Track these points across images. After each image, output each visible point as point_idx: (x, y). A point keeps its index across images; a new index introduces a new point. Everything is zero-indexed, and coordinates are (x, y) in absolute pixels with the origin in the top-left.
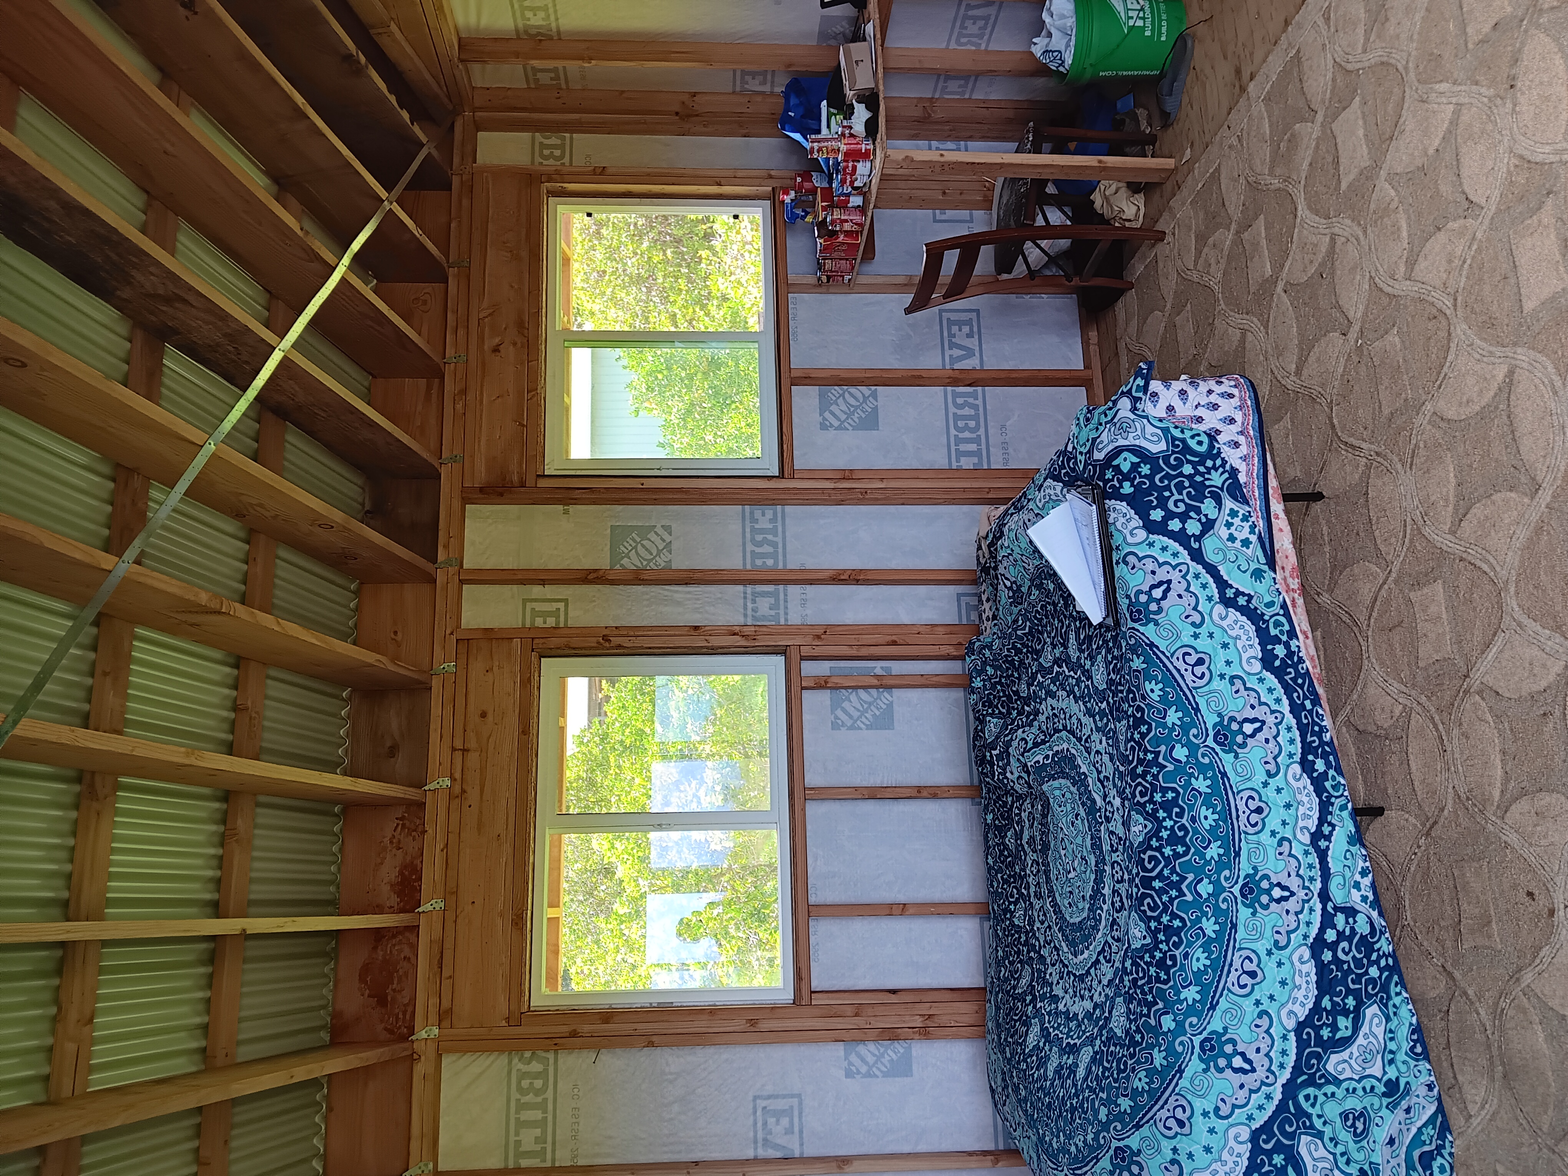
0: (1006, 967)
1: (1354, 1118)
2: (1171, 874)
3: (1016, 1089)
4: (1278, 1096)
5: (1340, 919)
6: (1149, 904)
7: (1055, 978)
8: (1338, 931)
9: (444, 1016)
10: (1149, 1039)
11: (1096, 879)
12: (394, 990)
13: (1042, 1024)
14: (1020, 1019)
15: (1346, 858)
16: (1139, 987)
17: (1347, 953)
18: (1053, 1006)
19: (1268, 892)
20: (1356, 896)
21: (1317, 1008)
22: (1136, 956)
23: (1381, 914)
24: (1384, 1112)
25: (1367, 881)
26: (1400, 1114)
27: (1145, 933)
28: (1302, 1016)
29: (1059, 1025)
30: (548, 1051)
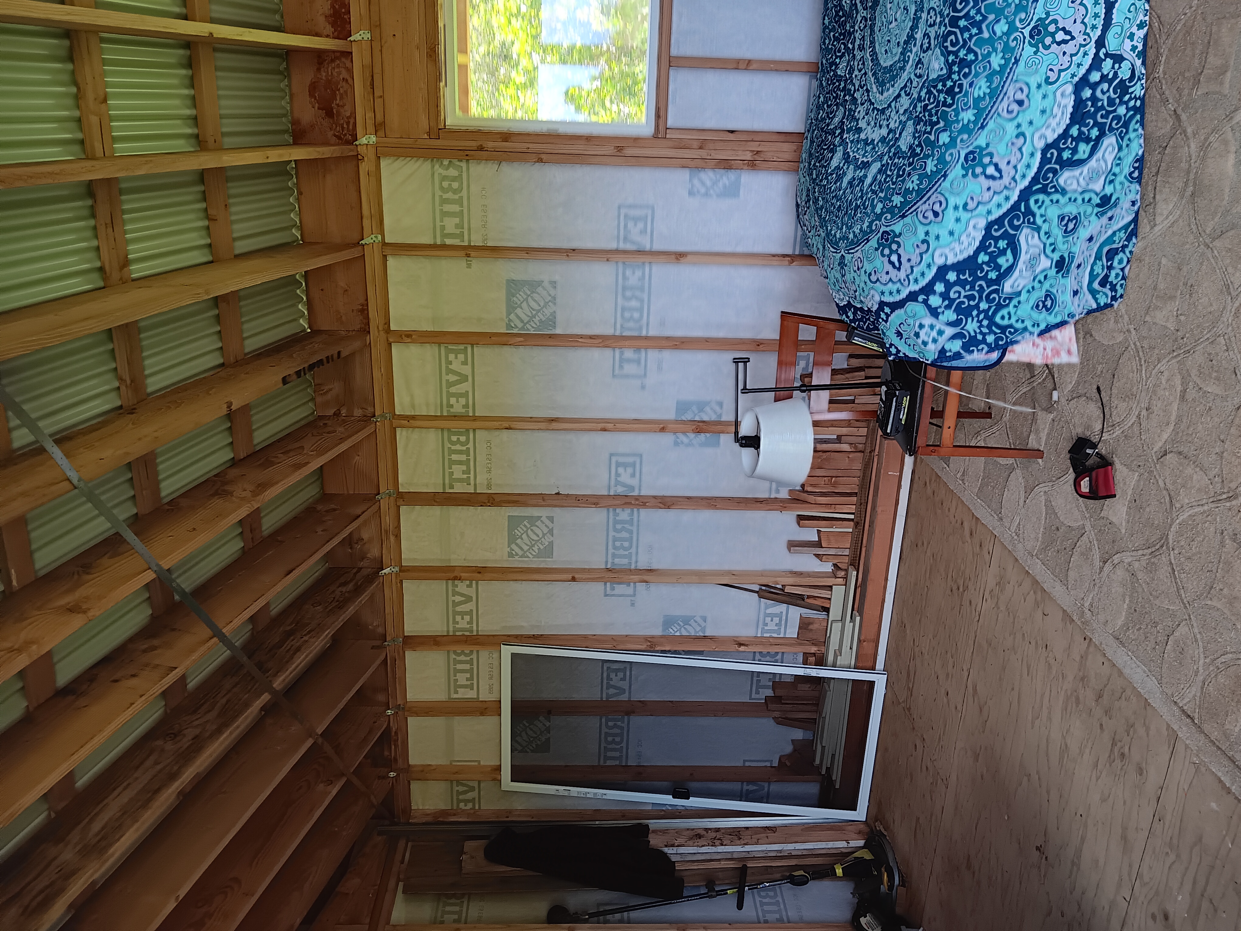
0: (824, 110)
1: (1069, 220)
2: (976, 14)
3: (816, 200)
4: (1014, 197)
5: (1108, 64)
6: (951, 40)
7: (862, 114)
8: (1102, 74)
9: (379, 127)
10: (927, 151)
11: (912, 26)
12: (338, 105)
13: (845, 149)
14: (828, 148)
15: (1129, 11)
16: (928, 111)
17: (1105, 91)
18: (856, 136)
19: (1053, 35)
20: (1128, 44)
21: (1065, 134)
22: (930, 86)
23: (1144, 63)
24: (1093, 218)
25: (1141, 33)
26: (1104, 220)
27: (943, 65)
28: (1050, 140)
29: (858, 149)
30: (461, 161)
